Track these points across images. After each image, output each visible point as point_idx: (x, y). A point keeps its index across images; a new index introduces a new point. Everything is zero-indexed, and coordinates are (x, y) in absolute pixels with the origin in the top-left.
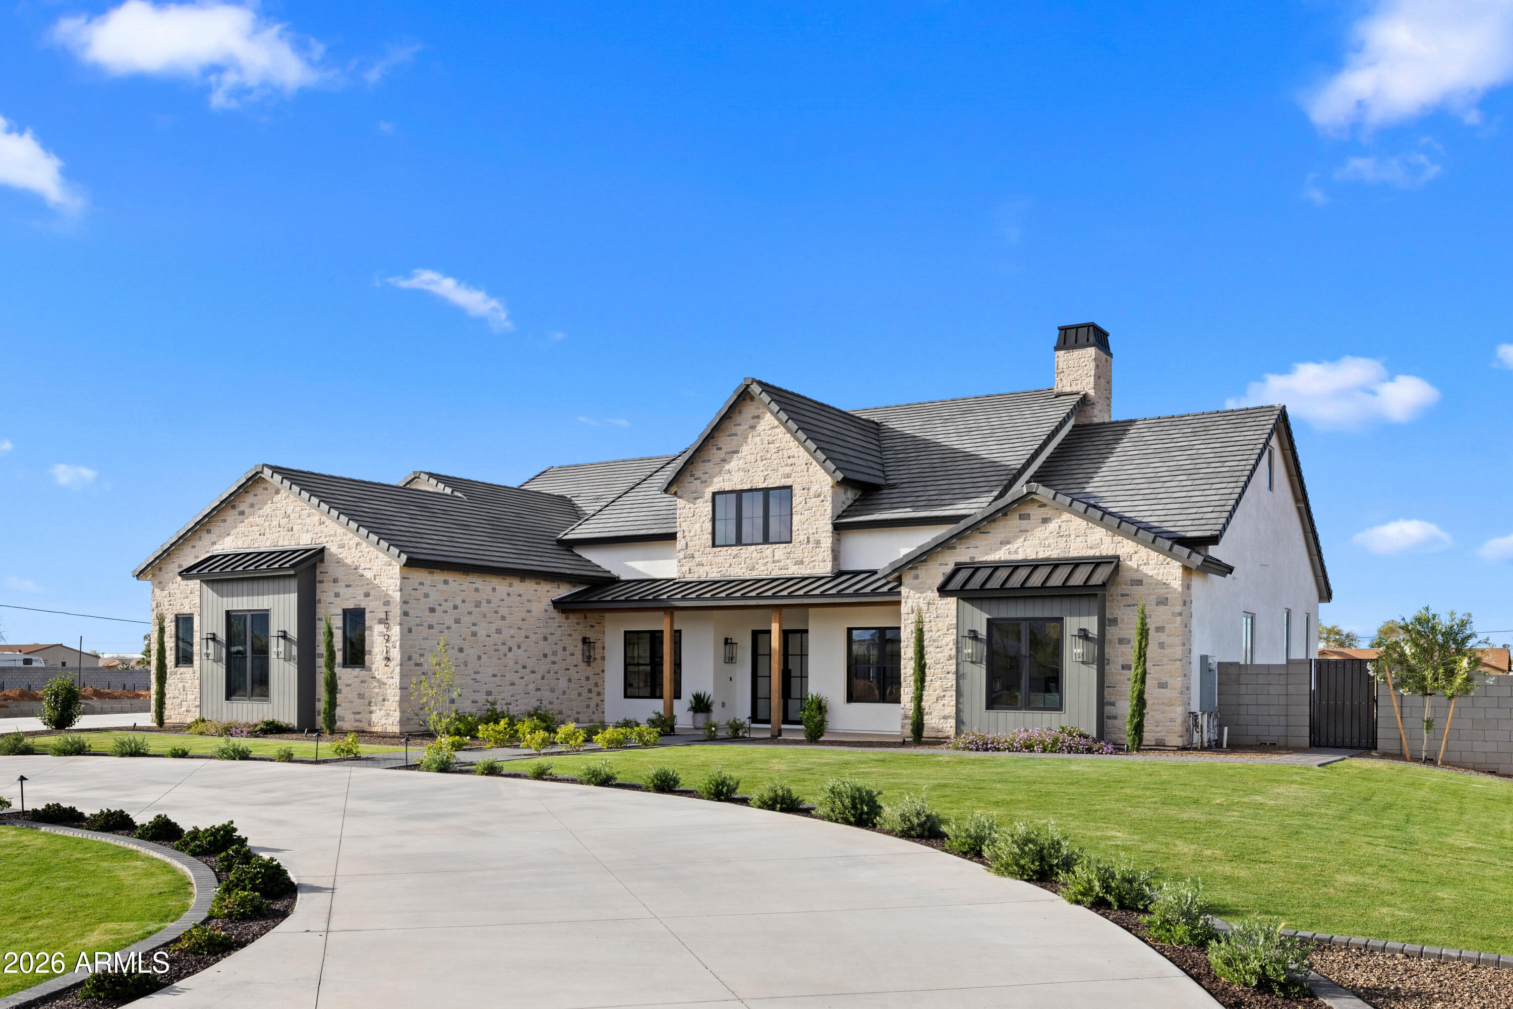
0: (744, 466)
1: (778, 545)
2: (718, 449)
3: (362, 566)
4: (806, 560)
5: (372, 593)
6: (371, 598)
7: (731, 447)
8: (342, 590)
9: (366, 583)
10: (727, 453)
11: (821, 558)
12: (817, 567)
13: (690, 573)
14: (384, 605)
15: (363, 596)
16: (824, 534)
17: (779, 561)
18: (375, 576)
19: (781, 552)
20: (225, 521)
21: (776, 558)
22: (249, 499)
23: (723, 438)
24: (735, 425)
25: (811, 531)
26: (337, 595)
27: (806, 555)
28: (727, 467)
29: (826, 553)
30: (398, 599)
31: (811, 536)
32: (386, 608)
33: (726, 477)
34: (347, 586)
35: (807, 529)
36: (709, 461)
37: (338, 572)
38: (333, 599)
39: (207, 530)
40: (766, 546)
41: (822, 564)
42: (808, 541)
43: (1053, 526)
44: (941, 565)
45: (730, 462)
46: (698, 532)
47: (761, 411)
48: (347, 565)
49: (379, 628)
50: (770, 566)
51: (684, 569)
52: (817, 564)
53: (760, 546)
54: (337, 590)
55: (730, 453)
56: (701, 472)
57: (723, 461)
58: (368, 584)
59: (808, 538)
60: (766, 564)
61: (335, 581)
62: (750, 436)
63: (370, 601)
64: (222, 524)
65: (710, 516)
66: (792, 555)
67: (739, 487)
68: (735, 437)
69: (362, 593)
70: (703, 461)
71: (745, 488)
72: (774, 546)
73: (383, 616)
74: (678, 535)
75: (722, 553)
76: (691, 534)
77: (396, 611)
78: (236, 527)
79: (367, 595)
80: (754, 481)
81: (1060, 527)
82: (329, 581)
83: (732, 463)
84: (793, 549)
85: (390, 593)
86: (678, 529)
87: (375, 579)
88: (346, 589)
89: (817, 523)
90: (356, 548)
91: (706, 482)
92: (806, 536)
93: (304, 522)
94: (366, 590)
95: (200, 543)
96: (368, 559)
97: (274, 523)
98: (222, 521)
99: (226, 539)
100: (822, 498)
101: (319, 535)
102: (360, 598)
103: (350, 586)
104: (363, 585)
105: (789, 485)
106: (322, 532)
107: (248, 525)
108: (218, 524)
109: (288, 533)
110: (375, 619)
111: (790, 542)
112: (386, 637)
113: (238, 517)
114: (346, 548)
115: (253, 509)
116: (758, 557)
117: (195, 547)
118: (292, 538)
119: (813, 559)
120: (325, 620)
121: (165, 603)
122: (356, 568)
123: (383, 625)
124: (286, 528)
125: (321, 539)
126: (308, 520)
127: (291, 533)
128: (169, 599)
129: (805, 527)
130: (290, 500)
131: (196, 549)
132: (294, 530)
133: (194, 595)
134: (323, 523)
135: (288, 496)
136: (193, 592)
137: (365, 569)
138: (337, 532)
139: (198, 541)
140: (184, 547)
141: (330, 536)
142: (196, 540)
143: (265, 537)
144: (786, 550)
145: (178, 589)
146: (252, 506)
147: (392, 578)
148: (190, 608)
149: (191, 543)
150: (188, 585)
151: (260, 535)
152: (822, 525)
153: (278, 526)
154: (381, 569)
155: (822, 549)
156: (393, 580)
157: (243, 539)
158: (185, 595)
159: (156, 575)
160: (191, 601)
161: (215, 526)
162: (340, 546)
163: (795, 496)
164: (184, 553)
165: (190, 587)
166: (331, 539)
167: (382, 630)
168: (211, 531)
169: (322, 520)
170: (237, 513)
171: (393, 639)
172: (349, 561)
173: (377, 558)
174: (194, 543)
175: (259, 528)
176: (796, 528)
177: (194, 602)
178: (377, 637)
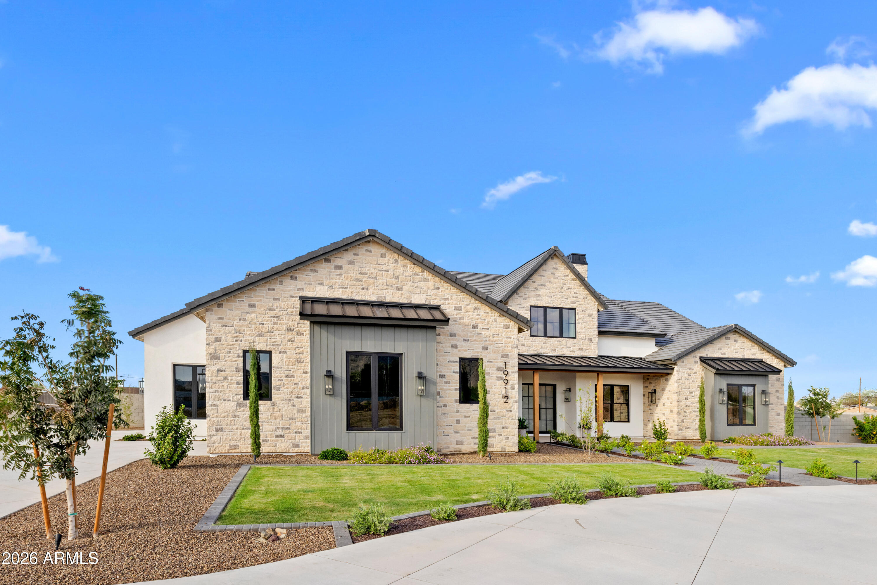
0: (548, 293)
1: (568, 339)
2: (533, 282)
3: (480, 326)
4: (585, 348)
5: (491, 348)
6: (489, 351)
7: (541, 283)
8: (460, 343)
9: (484, 339)
10: (538, 285)
11: (592, 348)
12: (590, 353)
14: (502, 357)
15: (481, 349)
16: (594, 335)
17: (570, 347)
18: (493, 335)
19: (571, 342)
20: (316, 271)
21: (568, 345)
22: (348, 256)
23: (536, 277)
25: (586, 334)
26: (454, 346)
27: (584, 345)
28: (538, 293)
29: (595, 346)
30: (516, 354)
32: (503, 360)
33: (538, 298)
34: (465, 340)
35: (585, 332)
36: (528, 288)
37: (456, 329)
38: (450, 350)
39: (291, 277)
40: (562, 339)
41: (593, 351)
42: (585, 339)
45: (540, 290)
47: (558, 265)
48: (464, 324)
49: (496, 375)
50: (565, 350)
52: (590, 351)
53: (559, 339)
54: (454, 342)
55: (540, 285)
56: (523, 293)
57: (536, 289)
58: (486, 341)
59: (586, 337)
60: (562, 348)
61: (452, 336)
62: (552, 278)
63: (487, 353)
64: (312, 274)
66: (577, 345)
67: (544, 306)
68: (543, 277)
69: (481, 346)
70: (524, 287)
71: (548, 306)
72: (566, 338)
73: (502, 365)
75: (536, 340)
77: (514, 362)
79: (485, 348)
80: (554, 304)
82: (445, 335)
83: (542, 291)
84: (577, 342)
85: (508, 348)
87: (493, 337)
88: (463, 342)
89: (590, 329)
91: (526, 299)
92: (584, 336)
93: (416, 284)
94: (483, 344)
95: (281, 287)
96: (486, 321)
97: (380, 281)
98: (312, 271)
99: (318, 288)
100: (592, 317)
101: (434, 297)
102: (478, 350)
103: (468, 340)
104: (481, 341)
105: (574, 307)
106: (436, 295)
107: (347, 279)
108: (306, 273)
109: (398, 292)
110: (493, 367)
111: (575, 338)
112: (506, 381)
113: (334, 270)
114: (463, 310)
115: (353, 266)
116: (558, 345)
117: (274, 290)
118: (403, 296)
119: (588, 348)
120: (440, 365)
121: (228, 338)
122: (474, 327)
123: (502, 372)
124: (394, 287)
125: (436, 301)
126: (421, 284)
127: (401, 292)
128: (235, 335)
129: (583, 331)
130: (399, 265)
131: (275, 292)
132: (404, 289)
133: (273, 334)
134: (438, 288)
135: (396, 261)
136: (272, 331)
137: (483, 329)
138: (454, 297)
139: (278, 285)
140: (257, 289)
141: (445, 299)
142: (275, 283)
143: (369, 291)
144: (573, 342)
145: (248, 326)
146: (352, 263)
147: (510, 338)
148: (267, 345)
149: (268, 286)
150: (263, 324)
151: (363, 289)
152: (593, 331)
153: (385, 284)
154: (499, 330)
155: (593, 344)
156: (512, 339)
157: (341, 290)
158: (260, 333)
159: (212, 310)
160: (269, 340)
161: (303, 274)
162: (456, 309)
163: (578, 314)
164: (257, 294)
165: (266, 326)
166: (447, 302)
167: (502, 376)
168: (296, 278)
169: (436, 286)
170: (333, 267)
171: (510, 383)
172: (466, 320)
173: (496, 321)
174: (272, 286)
175: (362, 283)
176: (579, 331)
177: (273, 340)
178: (496, 381)
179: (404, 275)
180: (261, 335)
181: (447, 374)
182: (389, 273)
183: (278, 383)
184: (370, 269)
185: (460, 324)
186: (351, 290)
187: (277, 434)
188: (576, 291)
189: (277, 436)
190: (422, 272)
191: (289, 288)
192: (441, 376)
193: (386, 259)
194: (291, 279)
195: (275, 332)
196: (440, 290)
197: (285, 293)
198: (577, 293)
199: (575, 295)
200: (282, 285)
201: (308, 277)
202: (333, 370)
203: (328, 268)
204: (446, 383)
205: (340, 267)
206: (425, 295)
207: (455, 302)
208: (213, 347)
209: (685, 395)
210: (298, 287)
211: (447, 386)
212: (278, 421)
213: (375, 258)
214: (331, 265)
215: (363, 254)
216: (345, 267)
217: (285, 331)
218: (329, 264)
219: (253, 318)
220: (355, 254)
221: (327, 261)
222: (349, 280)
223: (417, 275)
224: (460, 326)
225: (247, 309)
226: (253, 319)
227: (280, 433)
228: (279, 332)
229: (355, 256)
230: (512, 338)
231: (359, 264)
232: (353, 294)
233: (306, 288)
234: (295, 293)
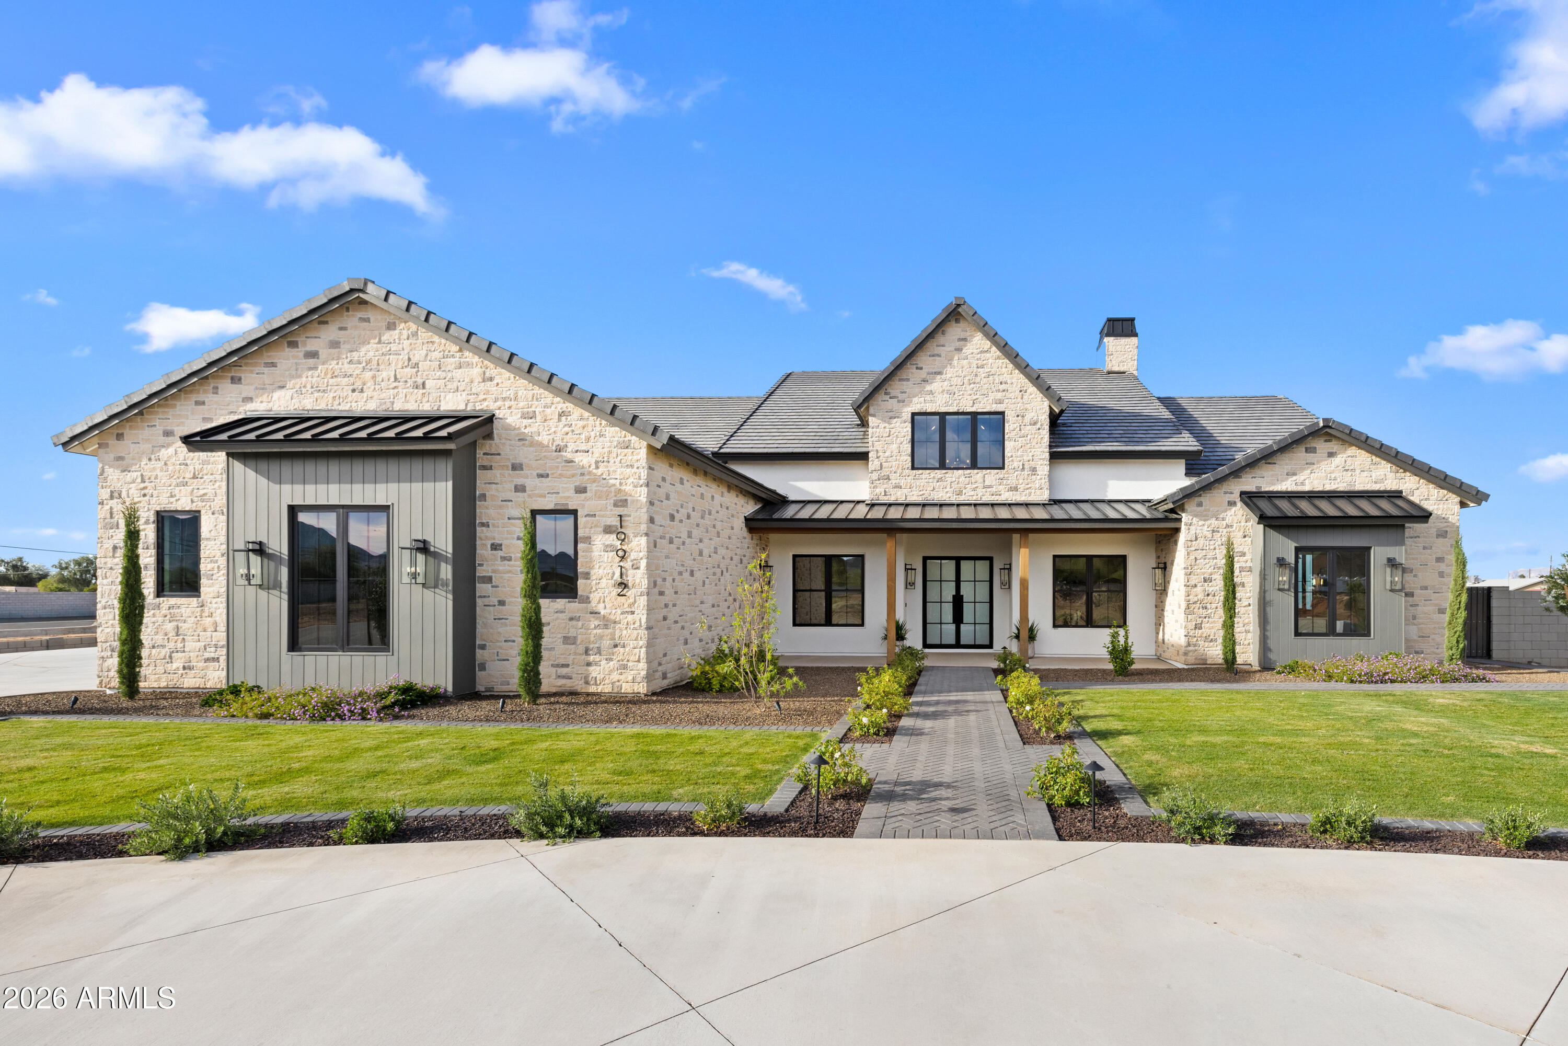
0: (948, 388)
1: (988, 471)
2: (917, 368)
3: (571, 447)
4: (1021, 487)
5: (591, 488)
6: (588, 494)
7: (934, 368)
8: (531, 482)
9: (579, 471)
10: (928, 373)
11: (1037, 486)
12: (1033, 494)
13: (885, 495)
14: (615, 505)
15: (573, 491)
16: (1041, 462)
17: (990, 487)
18: (597, 462)
19: (993, 478)
20: (273, 365)
21: (987, 483)
22: (330, 332)
23: (924, 358)
24: (938, 346)
25: (1026, 458)
26: (520, 489)
27: (1021, 482)
28: (928, 388)
29: (1043, 481)
30: (643, 499)
31: (1026, 464)
32: (620, 511)
33: (928, 398)
34: (540, 476)
35: (1022, 456)
36: (908, 380)
37: (523, 455)
38: (511, 495)
39: (232, 378)
40: (976, 471)
41: (1038, 492)
42: (1023, 469)
43: (1338, 460)
44: (1225, 493)
45: (932, 383)
46: (895, 453)
47: (968, 334)
48: (540, 444)
49: (601, 541)
50: (980, 492)
51: (878, 491)
52: (1033, 491)
53: (969, 471)
54: (520, 481)
55: (932, 373)
56: (898, 391)
57: (924, 381)
58: (582, 475)
59: (1023, 465)
60: (974, 490)
61: (516, 467)
62: (956, 358)
63: (586, 499)
64: (266, 370)
65: (910, 437)
66: (1005, 482)
67: (943, 410)
68: (937, 358)
69: (572, 486)
70: (900, 380)
71: (951, 411)
72: (984, 471)
73: (615, 522)
74: (870, 455)
75: (923, 476)
76: (887, 454)
77: (638, 516)
78: (300, 376)
79: (581, 490)
80: (961, 404)
81: (1346, 461)
82: (503, 467)
83: (935, 384)
84: (1006, 476)
85: (628, 488)
86: (870, 449)
87: (597, 468)
88: (537, 480)
89: (1034, 450)
90: (559, 420)
91: (903, 401)
92: (1021, 463)
93: (450, 375)
94: (578, 481)
95: (215, 398)
96: (583, 436)
97: (385, 374)
98: (268, 365)
99: (277, 394)
100: (1038, 426)
101: (482, 397)
102: (567, 494)
103: (547, 476)
104: (574, 475)
105: (1000, 410)
106: (487, 392)
107: (326, 374)
108: (257, 370)
109: (416, 391)
110: (596, 526)
111: (1003, 468)
112: (621, 553)
113: (304, 361)
114: (539, 418)
115: (337, 350)
116: (966, 482)
117: (203, 403)
118: (425, 399)
119: (1029, 486)
120: (494, 526)
121: (131, 492)
122: (559, 450)
123: (614, 536)
124: (410, 382)
125: (485, 404)
126: (458, 374)
127: (421, 391)
128: (142, 485)
129: (1019, 453)
130: (420, 341)
131: (205, 407)
132: (427, 386)
133: (202, 480)
134: (491, 379)
135: (415, 334)
136: (200, 476)
137: (577, 451)
138: (520, 393)
139: (211, 395)
140: (178, 403)
141: (504, 399)
142: (205, 392)
143: (365, 395)
144: (997, 477)
145: (161, 471)
146: (335, 344)
147: (632, 466)
148: (192, 501)
149: (194, 397)
150: (187, 465)
151: (354, 391)
152: (1038, 453)
153: (392, 379)
154: (610, 452)
155: (1039, 477)
156: (635, 470)
157: (316, 395)
158: (181, 479)
159: (107, 445)
160: (195, 491)
161: (252, 372)
162: (524, 416)
163: (1008, 422)
164: (178, 413)
165: (191, 468)
166: (507, 404)
167: (614, 543)
168: (240, 379)
169: (487, 375)
170: (301, 354)
171: (633, 556)
172: (544, 438)
173: (601, 436)
174: (201, 397)
175: (352, 380)
176: (1009, 455)
177: (202, 492)
178: (602, 553)
179: (429, 358)
180: (185, 484)
181: (504, 542)
182: (401, 357)
183: (210, 566)
184: (369, 351)
185: (532, 444)
186: (332, 395)
187: (207, 655)
188: (1002, 378)
189: (207, 660)
190: (460, 350)
191: (228, 399)
192: (496, 547)
193: (397, 332)
194: (232, 383)
195: (205, 477)
196: (495, 382)
197: (222, 407)
198: (1006, 383)
199: (1002, 387)
200: (217, 393)
201: (261, 376)
202: (265, 541)
203: (294, 357)
204: (503, 559)
205: (313, 355)
206: (466, 392)
207: (521, 404)
208: (108, 507)
210: (244, 395)
211: (503, 566)
212: (209, 634)
213: (377, 333)
214: (299, 352)
215: (356, 327)
216: (323, 353)
217: (221, 474)
218: (296, 350)
219: (170, 454)
220: (341, 329)
221: (294, 346)
222: (329, 376)
223: (452, 357)
224: (532, 449)
225: (162, 439)
226: (170, 457)
227: (212, 655)
228: (212, 477)
229: (343, 332)
230: (635, 467)
231: (348, 346)
232: (337, 402)
233: (257, 397)
234: (238, 407)
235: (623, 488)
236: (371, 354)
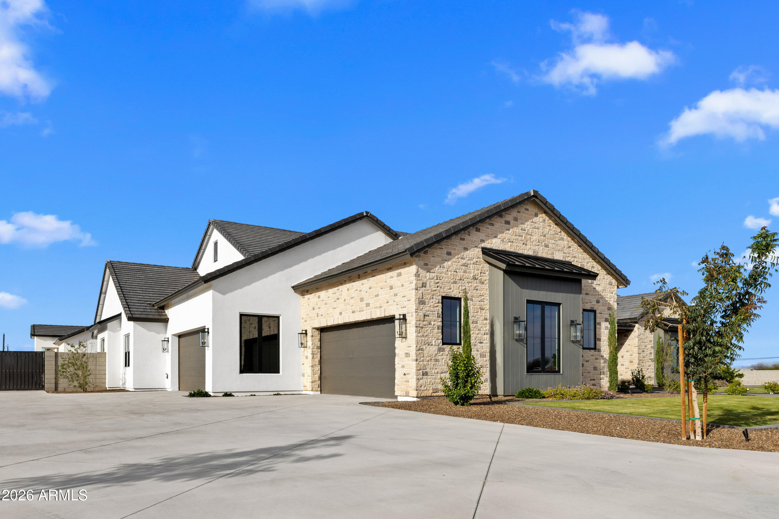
5: (601, 301)
6: (600, 304)
14: (608, 310)
18: (602, 290)
20: (492, 225)
22: (514, 213)
34: (586, 294)
39: (476, 229)
49: (603, 325)
63: (598, 306)
64: (490, 227)
69: (595, 300)
78: (503, 233)
79: (597, 302)
87: (603, 293)
88: (585, 296)
94: (597, 298)
95: (469, 238)
96: (598, 278)
97: (534, 238)
98: (489, 224)
99: (493, 240)
101: (568, 255)
102: (594, 303)
103: (588, 294)
104: (596, 295)
106: (569, 253)
107: (513, 233)
108: (485, 226)
109: (545, 248)
110: (602, 318)
113: (504, 225)
115: (517, 222)
117: (464, 239)
118: (549, 252)
121: (432, 284)
122: (592, 283)
123: (608, 323)
124: (543, 244)
125: (569, 258)
126: (559, 242)
127: (547, 249)
128: (437, 281)
130: (546, 224)
132: (549, 247)
133: (464, 281)
134: (570, 247)
135: (544, 221)
136: (462, 279)
137: (597, 284)
138: (579, 256)
139: (467, 236)
141: (575, 257)
142: (465, 234)
143: (527, 246)
145: (445, 273)
146: (516, 219)
148: (459, 292)
150: (457, 272)
151: (523, 244)
153: (537, 241)
154: (607, 286)
156: (614, 295)
157: (508, 243)
158: (454, 280)
160: (460, 287)
161: (483, 227)
164: (452, 242)
165: (459, 274)
166: (576, 259)
167: (608, 326)
168: (479, 230)
169: (569, 245)
170: (504, 221)
173: (604, 279)
174: (462, 236)
175: (522, 238)
177: (463, 288)
178: (604, 330)
179: (549, 233)
180: (455, 282)
182: (540, 230)
184: (528, 225)
186: (516, 245)
190: (561, 232)
191: (474, 239)
193: (538, 218)
194: (476, 231)
196: (571, 249)
197: (472, 243)
200: (469, 235)
201: (488, 229)
202: (518, 317)
203: (501, 222)
205: (508, 223)
206: (562, 252)
207: (580, 260)
208: (421, 292)
209: (642, 348)
210: (481, 238)
213: (531, 217)
214: (503, 220)
215: (523, 212)
216: (512, 222)
217: (472, 279)
218: (501, 219)
219: (449, 265)
221: (501, 216)
222: (514, 235)
223: (557, 234)
225: (446, 256)
226: (449, 267)
228: (468, 280)
229: (519, 214)
231: (521, 221)
232: (518, 248)
233: (486, 240)
234: (479, 244)
235: (610, 302)
236: (529, 227)
